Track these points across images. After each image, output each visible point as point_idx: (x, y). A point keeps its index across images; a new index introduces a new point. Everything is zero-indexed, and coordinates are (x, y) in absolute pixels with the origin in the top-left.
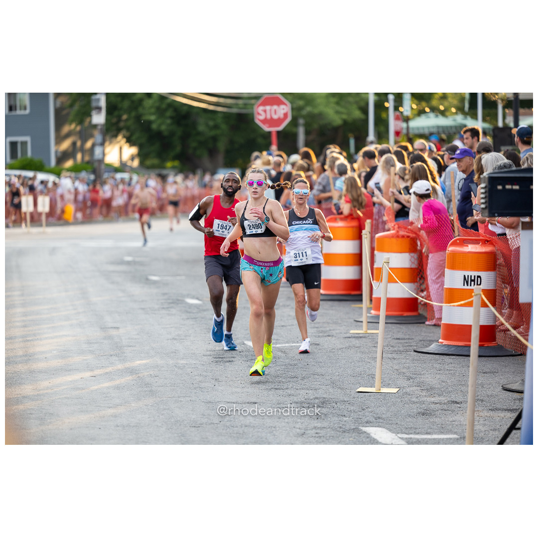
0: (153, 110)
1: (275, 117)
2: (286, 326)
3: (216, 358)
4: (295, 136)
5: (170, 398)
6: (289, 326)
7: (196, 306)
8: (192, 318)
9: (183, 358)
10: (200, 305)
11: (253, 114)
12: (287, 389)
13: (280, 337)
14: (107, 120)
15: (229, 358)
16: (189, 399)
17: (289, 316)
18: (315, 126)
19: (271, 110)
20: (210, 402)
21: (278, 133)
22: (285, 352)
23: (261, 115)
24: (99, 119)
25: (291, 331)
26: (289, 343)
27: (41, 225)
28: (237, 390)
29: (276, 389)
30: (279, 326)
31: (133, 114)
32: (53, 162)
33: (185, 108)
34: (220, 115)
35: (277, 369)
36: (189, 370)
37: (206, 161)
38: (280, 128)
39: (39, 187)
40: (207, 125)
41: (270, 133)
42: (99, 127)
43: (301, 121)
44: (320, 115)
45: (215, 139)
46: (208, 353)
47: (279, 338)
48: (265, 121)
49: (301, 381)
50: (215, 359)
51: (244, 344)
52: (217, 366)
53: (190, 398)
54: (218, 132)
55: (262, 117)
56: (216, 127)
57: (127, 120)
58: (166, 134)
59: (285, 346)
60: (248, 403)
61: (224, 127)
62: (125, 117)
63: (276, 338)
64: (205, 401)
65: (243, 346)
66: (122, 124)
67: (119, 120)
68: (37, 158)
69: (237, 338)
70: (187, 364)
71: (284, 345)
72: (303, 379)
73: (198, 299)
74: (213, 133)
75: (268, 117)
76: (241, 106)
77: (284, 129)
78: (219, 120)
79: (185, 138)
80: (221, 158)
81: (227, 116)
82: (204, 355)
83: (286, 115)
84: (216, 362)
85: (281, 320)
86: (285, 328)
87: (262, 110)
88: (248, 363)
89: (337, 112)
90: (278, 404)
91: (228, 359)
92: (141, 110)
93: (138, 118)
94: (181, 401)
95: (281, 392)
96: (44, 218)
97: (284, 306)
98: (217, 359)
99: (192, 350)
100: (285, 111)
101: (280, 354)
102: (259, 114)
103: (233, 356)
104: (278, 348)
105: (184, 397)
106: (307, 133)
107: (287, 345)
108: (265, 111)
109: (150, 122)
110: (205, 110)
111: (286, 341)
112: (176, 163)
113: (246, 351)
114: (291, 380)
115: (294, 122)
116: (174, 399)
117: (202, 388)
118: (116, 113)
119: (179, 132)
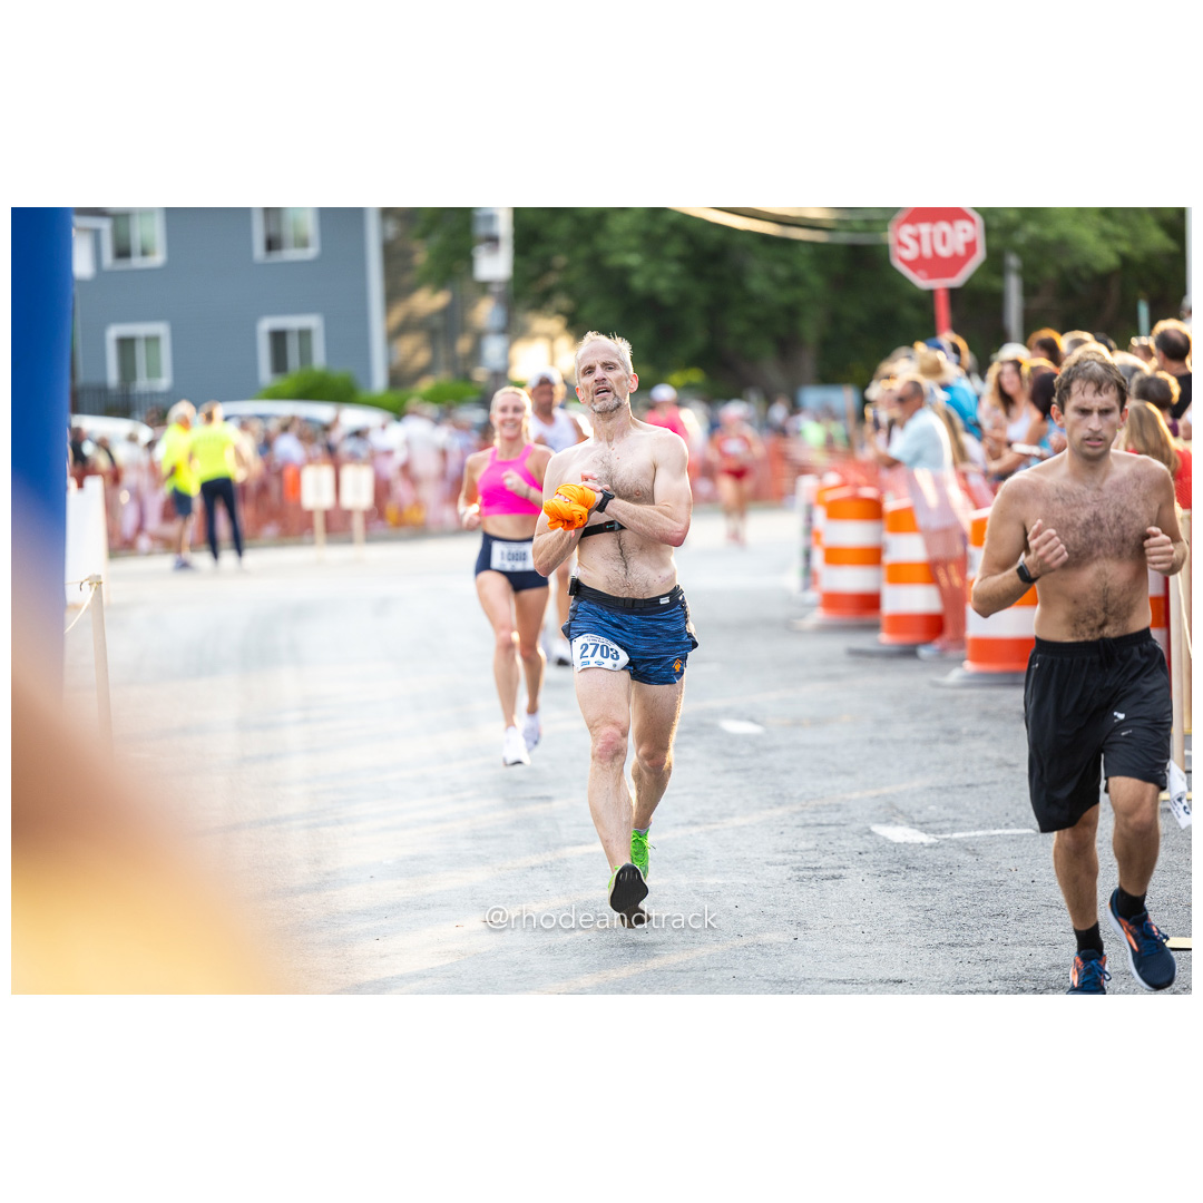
0: (633, 242)
1: (944, 252)
2: (976, 786)
3: (799, 869)
4: (997, 300)
5: (681, 971)
6: (987, 784)
7: (748, 739)
8: (738, 771)
9: (715, 872)
10: (758, 737)
11: (886, 247)
12: (979, 944)
13: (962, 813)
14: (516, 268)
15: (833, 868)
16: (730, 974)
17: (987, 759)
18: (1050, 273)
19: (931, 235)
20: (784, 981)
21: (953, 293)
22: (974, 853)
23: (907, 247)
24: (495, 265)
25: (989, 798)
26: (984, 829)
27: (350, 541)
28: (853, 949)
29: (953, 945)
30: (960, 786)
31: (583, 251)
32: (379, 380)
33: (716, 234)
34: (804, 250)
35: (956, 894)
36: (730, 902)
37: (771, 370)
38: (957, 281)
39: (347, 447)
40: (772, 277)
41: (931, 293)
42: (496, 289)
43: (1013, 261)
44: (1063, 244)
45: (792, 312)
46: (780, 857)
47: (961, 817)
48: (918, 264)
49: (1015, 925)
50: (797, 873)
51: (870, 833)
52: (803, 889)
53: (734, 973)
54: (799, 293)
55: (909, 254)
56: (795, 281)
57: (566, 269)
58: (668, 299)
59: (976, 837)
60: (881, 981)
61: (816, 280)
62: (560, 260)
63: (952, 817)
64: (772, 978)
65: (868, 837)
66: (552, 279)
67: (546, 267)
68: (340, 371)
69: (853, 819)
70: (724, 886)
71: (972, 834)
72: (1020, 918)
73: (752, 720)
74: (785, 297)
75: (927, 252)
76: (857, 226)
77: (970, 282)
78: (803, 264)
79: (717, 309)
80: (807, 361)
81: (821, 253)
82: (767, 863)
83: (971, 247)
84: (800, 879)
85: (966, 770)
86: (975, 790)
87: (911, 236)
88: (880, 879)
89: (1105, 236)
90: (958, 982)
91: (829, 873)
92: (602, 242)
93: (595, 263)
94: (710, 980)
95: (964, 953)
96: (358, 523)
97: (973, 734)
98: (801, 874)
99: (738, 850)
100: (968, 237)
101: (962, 856)
102: (901, 244)
103: (841, 863)
104: (957, 841)
105: (718, 969)
106: (1029, 291)
107: (979, 833)
108: (918, 239)
109: (625, 272)
110: (765, 239)
111: (977, 822)
112: (695, 376)
113: (875, 851)
114: (991, 921)
115: (995, 264)
116: (694, 974)
117: (764, 946)
118: (539, 251)
119: (701, 293)
